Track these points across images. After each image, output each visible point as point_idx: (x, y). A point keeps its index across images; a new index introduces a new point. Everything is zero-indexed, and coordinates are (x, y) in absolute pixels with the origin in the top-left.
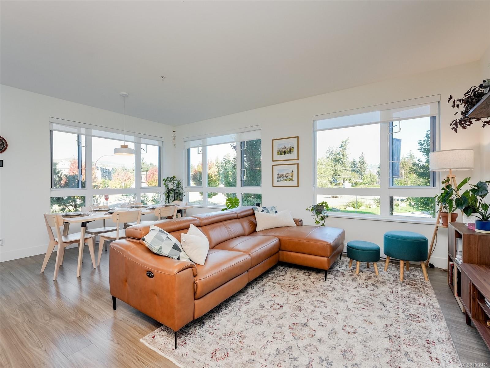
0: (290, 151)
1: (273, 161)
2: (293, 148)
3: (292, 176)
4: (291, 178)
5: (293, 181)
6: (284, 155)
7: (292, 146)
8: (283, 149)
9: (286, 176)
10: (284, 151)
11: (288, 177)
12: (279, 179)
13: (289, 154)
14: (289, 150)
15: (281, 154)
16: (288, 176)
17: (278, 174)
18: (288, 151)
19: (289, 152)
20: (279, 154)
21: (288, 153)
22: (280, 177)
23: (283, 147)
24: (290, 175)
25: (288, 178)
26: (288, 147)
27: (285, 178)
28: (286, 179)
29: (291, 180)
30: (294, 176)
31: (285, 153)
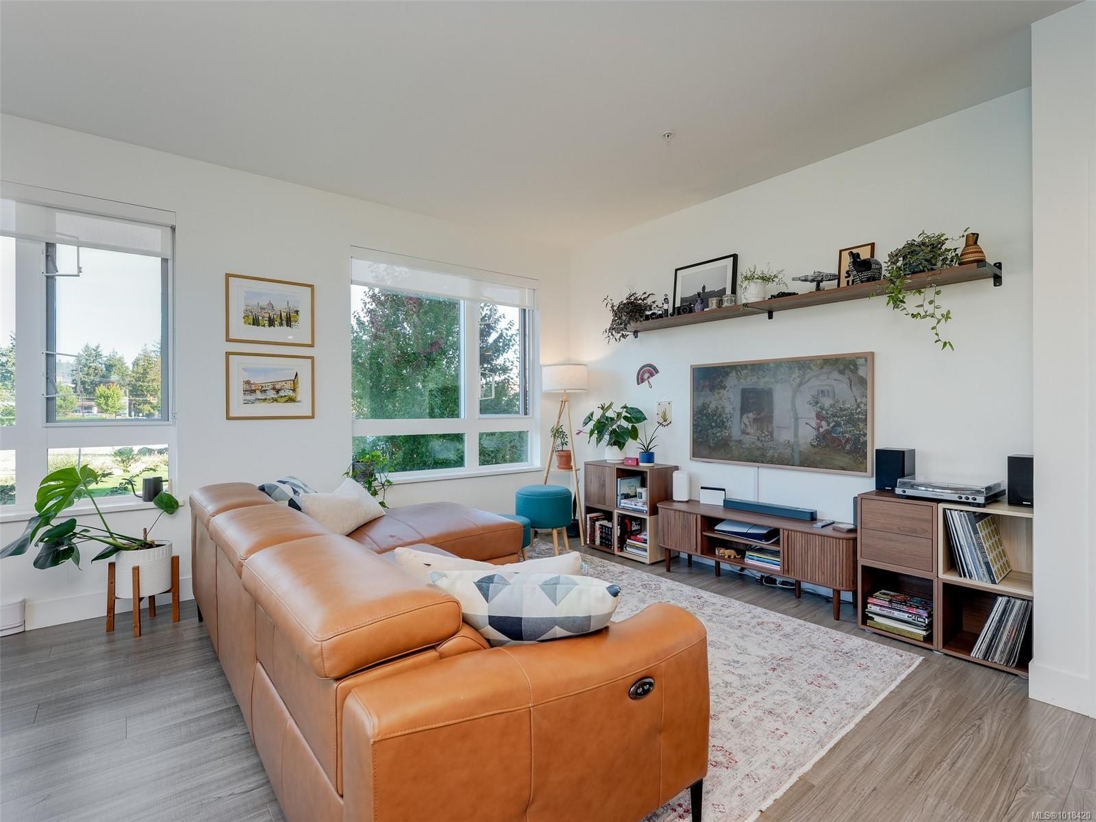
0: (289, 321)
1: (228, 340)
2: (297, 312)
3: (294, 390)
4: (291, 393)
5: (299, 402)
6: (267, 328)
7: (293, 306)
8: (262, 308)
9: (274, 389)
10: (270, 318)
11: (284, 392)
12: (252, 397)
13: (285, 328)
14: (284, 315)
15: (256, 322)
16: (279, 390)
17: (248, 383)
18: (281, 318)
19: (284, 322)
20: (251, 321)
21: (281, 324)
22: (255, 391)
23: (264, 303)
24: (289, 385)
25: (282, 393)
26: (281, 307)
27: (272, 394)
28: (275, 396)
29: (291, 400)
30: (299, 390)
31: (271, 323)
